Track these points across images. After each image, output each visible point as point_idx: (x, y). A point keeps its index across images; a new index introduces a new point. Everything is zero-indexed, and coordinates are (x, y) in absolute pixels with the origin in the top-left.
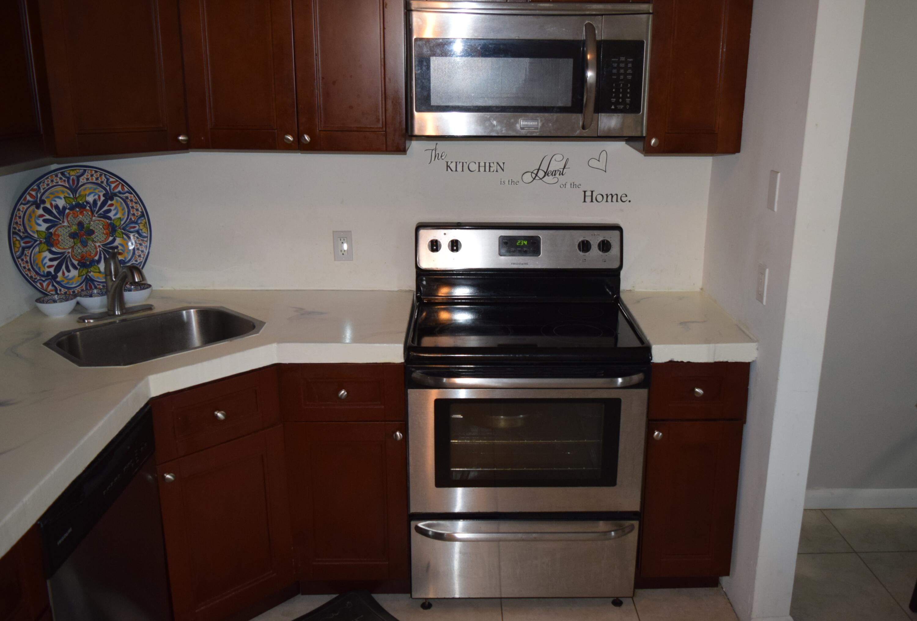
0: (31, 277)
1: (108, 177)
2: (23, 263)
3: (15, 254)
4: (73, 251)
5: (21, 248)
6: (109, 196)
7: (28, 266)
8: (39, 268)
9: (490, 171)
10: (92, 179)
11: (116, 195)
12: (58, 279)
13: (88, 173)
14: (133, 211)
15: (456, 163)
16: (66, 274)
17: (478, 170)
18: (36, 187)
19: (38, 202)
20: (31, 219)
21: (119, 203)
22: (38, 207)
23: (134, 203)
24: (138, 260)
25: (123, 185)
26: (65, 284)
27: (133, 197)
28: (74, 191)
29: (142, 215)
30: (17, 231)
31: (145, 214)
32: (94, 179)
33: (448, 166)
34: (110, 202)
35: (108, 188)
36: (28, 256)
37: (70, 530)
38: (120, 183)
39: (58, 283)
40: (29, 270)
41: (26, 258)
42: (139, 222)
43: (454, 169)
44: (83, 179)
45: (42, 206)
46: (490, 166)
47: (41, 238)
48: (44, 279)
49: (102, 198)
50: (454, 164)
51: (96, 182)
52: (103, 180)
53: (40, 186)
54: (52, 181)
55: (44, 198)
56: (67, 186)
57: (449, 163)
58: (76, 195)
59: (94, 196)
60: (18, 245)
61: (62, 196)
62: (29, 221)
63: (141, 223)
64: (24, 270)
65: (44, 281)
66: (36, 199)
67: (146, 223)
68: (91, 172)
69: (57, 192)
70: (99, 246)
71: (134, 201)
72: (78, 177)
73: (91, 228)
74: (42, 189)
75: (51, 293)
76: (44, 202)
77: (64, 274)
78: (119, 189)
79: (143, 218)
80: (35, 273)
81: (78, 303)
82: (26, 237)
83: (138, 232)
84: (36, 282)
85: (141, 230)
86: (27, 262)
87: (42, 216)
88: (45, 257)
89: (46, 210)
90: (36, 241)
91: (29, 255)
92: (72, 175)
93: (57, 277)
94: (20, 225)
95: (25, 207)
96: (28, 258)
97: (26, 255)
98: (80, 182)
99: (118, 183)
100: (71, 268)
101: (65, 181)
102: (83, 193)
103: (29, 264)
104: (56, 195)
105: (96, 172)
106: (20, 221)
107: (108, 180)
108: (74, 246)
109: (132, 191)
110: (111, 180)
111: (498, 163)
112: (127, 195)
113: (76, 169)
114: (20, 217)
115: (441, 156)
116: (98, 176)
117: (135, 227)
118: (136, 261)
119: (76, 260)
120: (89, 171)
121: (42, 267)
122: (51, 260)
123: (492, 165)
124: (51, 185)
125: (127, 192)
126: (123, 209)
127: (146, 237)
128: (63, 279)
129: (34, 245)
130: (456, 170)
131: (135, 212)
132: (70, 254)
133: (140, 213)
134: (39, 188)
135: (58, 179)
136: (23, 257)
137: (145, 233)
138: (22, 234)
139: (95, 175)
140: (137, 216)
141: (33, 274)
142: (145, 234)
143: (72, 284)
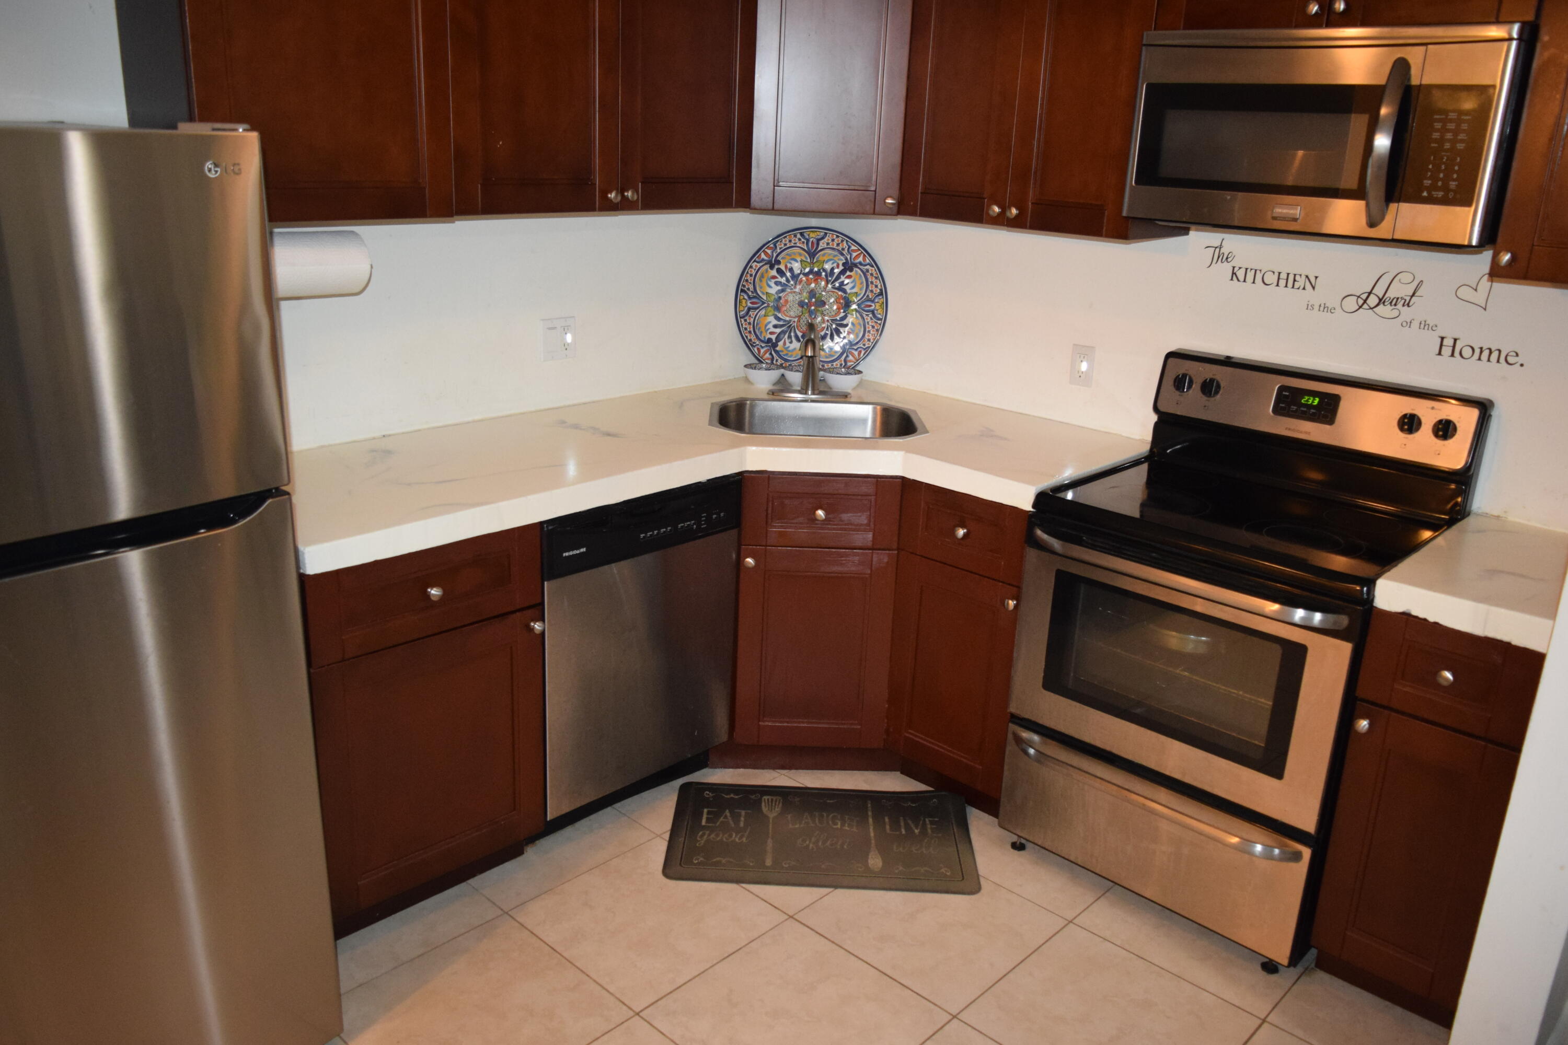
0: (750, 340)
1: (850, 244)
2: (746, 324)
3: (739, 312)
4: (799, 321)
5: (746, 308)
6: (848, 267)
7: (750, 328)
8: (761, 333)
9: (1293, 287)
10: (833, 245)
11: (855, 265)
12: (778, 349)
13: (829, 236)
14: (872, 287)
15: (1247, 269)
16: (788, 344)
17: (1275, 283)
18: (772, 246)
19: (773, 262)
20: (762, 279)
21: (859, 275)
22: (772, 267)
23: (874, 278)
24: (866, 344)
25: (864, 255)
26: (784, 355)
27: (874, 271)
28: (812, 255)
29: (881, 294)
30: (746, 290)
31: (883, 293)
32: (835, 245)
33: (1234, 273)
34: (848, 273)
35: (849, 257)
36: (752, 317)
37: (583, 550)
38: (862, 252)
39: (777, 352)
40: (750, 332)
41: (749, 320)
42: (876, 301)
43: (1241, 278)
44: (823, 244)
45: (776, 267)
46: (1295, 280)
47: (769, 301)
48: (763, 345)
49: (841, 268)
50: (1243, 271)
51: (836, 248)
52: (844, 247)
53: (777, 245)
54: (790, 241)
55: (779, 258)
56: (806, 248)
57: (1236, 269)
58: (813, 261)
59: (833, 263)
60: (744, 304)
61: (799, 259)
62: (761, 280)
63: (877, 302)
64: (745, 332)
65: (762, 347)
66: (771, 258)
67: (883, 303)
68: (832, 236)
69: (794, 254)
70: (828, 321)
71: (874, 275)
72: (819, 240)
73: (823, 299)
74: (778, 248)
75: (767, 361)
76: (779, 262)
77: (785, 343)
78: (861, 259)
79: (881, 297)
80: (755, 337)
81: (783, 375)
82: (754, 297)
83: (873, 312)
84: (754, 346)
85: (877, 310)
86: (750, 323)
87: (774, 277)
88: (770, 322)
89: (780, 272)
90: (764, 303)
91: (754, 317)
92: (812, 238)
93: (777, 346)
94: (750, 283)
95: (759, 265)
96: (752, 320)
97: (750, 316)
98: (820, 247)
99: (860, 252)
100: (793, 339)
101: (803, 242)
102: (821, 259)
103: (752, 326)
104: (793, 257)
105: (838, 237)
106: (751, 280)
107: (849, 247)
108: (801, 315)
109: (874, 263)
110: (853, 248)
111: (1307, 277)
112: (868, 267)
113: (816, 231)
114: (751, 275)
115: (1227, 258)
116: (840, 242)
117: (871, 306)
118: (864, 345)
119: (801, 332)
120: (830, 235)
121: (764, 331)
122: (775, 326)
123: (1298, 278)
124: (788, 246)
125: (868, 264)
126: (862, 283)
127: (880, 319)
128: (783, 349)
129: (762, 307)
130: (1245, 281)
131: (874, 289)
132: (795, 324)
133: (878, 291)
134: (776, 247)
135: (797, 239)
136: (747, 318)
137: (880, 314)
138: (750, 293)
139: (836, 240)
140: (875, 294)
141: (753, 337)
142: (879, 316)
143: (791, 356)
